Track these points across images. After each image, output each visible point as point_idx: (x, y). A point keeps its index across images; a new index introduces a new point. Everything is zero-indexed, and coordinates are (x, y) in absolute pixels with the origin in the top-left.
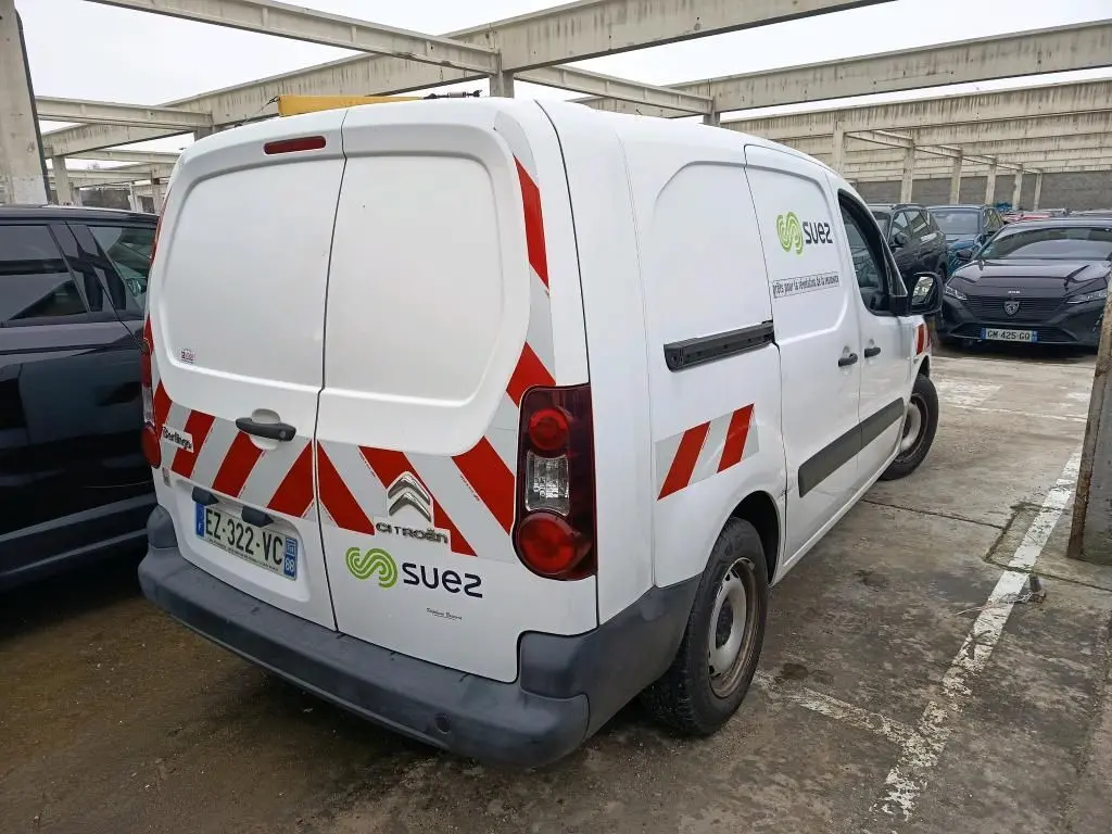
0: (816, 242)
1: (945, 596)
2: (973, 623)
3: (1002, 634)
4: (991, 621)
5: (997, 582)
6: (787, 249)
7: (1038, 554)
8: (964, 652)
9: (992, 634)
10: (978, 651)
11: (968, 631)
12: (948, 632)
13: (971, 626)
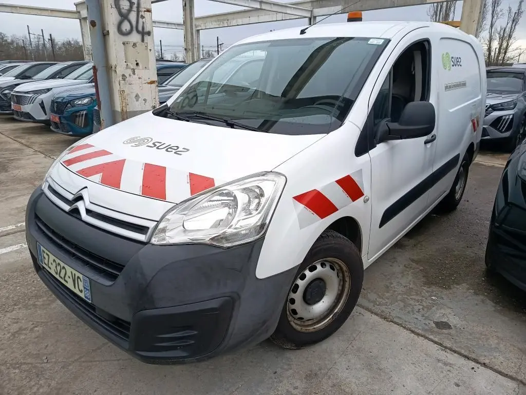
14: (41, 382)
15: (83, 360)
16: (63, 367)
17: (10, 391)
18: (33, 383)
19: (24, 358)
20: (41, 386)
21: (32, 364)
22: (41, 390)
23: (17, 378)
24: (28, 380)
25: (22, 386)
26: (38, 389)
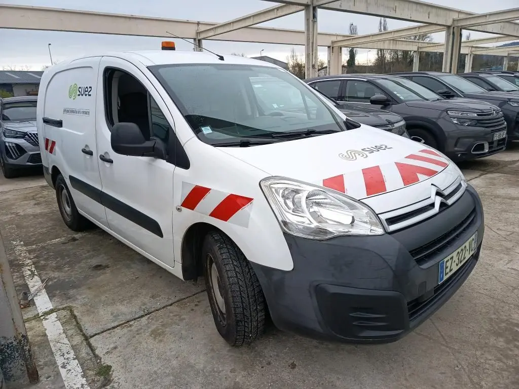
0: (82, 95)
1: (64, 280)
2: (41, 279)
3: (25, 282)
4: (35, 284)
5: (50, 300)
6: (70, 98)
7: (47, 332)
8: (33, 269)
9: (30, 280)
10: (29, 272)
11: (40, 275)
12: (47, 271)
13: (40, 278)
14: (482, 361)
15: (444, 343)
16: (460, 353)
17: (505, 378)
18: (487, 366)
19: (466, 384)
20: (487, 359)
21: (468, 376)
22: (490, 358)
23: (489, 379)
24: (486, 371)
25: (495, 372)
26: (490, 360)
